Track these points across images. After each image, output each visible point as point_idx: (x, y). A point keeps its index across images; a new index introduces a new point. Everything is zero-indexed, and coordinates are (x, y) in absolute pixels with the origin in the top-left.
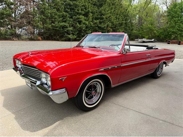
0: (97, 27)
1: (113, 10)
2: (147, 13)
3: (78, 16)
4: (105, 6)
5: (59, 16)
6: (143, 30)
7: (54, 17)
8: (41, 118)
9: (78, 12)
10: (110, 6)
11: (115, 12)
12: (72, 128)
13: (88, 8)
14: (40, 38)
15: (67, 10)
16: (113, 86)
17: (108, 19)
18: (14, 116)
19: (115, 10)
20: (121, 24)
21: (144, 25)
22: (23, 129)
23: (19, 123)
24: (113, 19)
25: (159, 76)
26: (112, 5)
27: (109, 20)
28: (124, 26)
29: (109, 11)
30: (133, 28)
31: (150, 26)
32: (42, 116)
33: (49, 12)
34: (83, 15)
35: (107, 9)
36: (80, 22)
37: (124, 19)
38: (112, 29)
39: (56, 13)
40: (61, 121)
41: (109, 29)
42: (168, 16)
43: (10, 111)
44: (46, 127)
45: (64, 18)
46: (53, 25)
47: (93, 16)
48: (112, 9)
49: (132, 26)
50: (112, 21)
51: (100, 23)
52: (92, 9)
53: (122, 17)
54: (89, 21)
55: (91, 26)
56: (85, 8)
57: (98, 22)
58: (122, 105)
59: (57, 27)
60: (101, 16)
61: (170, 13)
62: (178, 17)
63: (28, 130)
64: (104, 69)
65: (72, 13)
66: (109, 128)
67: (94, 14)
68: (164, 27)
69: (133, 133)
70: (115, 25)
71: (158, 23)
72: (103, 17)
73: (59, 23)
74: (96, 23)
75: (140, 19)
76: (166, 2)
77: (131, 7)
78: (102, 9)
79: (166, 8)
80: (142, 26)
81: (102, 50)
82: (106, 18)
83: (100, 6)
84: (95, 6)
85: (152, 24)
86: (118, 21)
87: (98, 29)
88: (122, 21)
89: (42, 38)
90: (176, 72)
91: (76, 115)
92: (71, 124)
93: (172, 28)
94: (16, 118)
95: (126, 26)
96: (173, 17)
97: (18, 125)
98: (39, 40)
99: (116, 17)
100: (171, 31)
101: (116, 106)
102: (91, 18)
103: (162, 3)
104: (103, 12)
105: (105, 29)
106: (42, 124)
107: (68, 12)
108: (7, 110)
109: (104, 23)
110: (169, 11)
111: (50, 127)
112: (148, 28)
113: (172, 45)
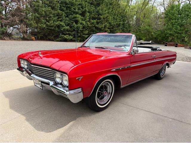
0: (94, 28)
1: (110, 10)
2: (145, 14)
3: (74, 15)
4: (103, 5)
5: (54, 14)
6: (140, 32)
7: (49, 15)
8: (53, 119)
9: (74, 11)
10: (108, 6)
11: (112, 12)
12: (87, 128)
13: (85, 7)
14: (34, 38)
15: (63, 9)
16: (122, 87)
17: (106, 19)
18: (25, 118)
19: (113, 10)
20: (119, 25)
21: (141, 26)
22: (38, 130)
23: (32, 124)
24: (110, 20)
25: (162, 77)
26: (110, 5)
27: (107, 21)
28: (121, 27)
29: (107, 11)
30: (131, 29)
31: (148, 27)
32: (54, 117)
33: (43, 10)
34: (80, 14)
35: (104, 9)
36: (77, 22)
37: (122, 20)
38: (109, 30)
39: (51, 11)
40: (74, 121)
41: (107, 29)
42: (165, 18)
43: (19, 113)
44: (60, 127)
45: (60, 17)
46: (48, 24)
47: (90, 15)
48: (109, 8)
49: (129, 27)
50: (110, 21)
51: (98, 23)
52: (89, 8)
53: (119, 17)
54: (86, 21)
55: (88, 26)
56: (82, 7)
57: (96, 22)
58: (131, 105)
59: (52, 27)
60: (98, 15)
61: (167, 14)
62: (175, 19)
63: (42, 131)
64: (116, 70)
65: (68, 11)
66: (123, 127)
67: (91, 13)
68: (162, 29)
69: (147, 130)
70: (113, 26)
71: (156, 25)
72: (100, 17)
73: (55, 22)
74: (93, 23)
75: (138, 20)
76: (164, 4)
77: (128, 7)
78: (100, 9)
79: (164, 9)
80: (140, 27)
81: (111, 50)
82: (104, 19)
83: (97, 6)
84: (92, 5)
85: (149, 26)
86: (115, 22)
87: (95, 29)
88: (120, 22)
89: (35, 38)
90: (177, 74)
91: (88, 115)
92: (85, 124)
93: (169, 30)
94: (27, 120)
95: (124, 27)
96: (170, 19)
97: (31, 126)
98: (32, 40)
99: (114, 18)
100: (168, 33)
101: (125, 106)
102: (88, 18)
103: (159, 5)
104: (100, 11)
105: (102, 30)
106: (56, 124)
107: (64, 10)
108: (15, 112)
109: (101, 23)
110: (166, 13)
111: (64, 127)
112: (145, 30)
113: (169, 47)
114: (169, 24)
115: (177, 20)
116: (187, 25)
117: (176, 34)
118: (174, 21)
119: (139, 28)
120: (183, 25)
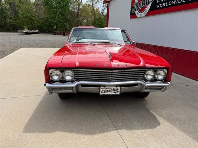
30: (6, 15)
31: (29, 15)
61: (47, 2)
68: (45, 17)
96: (51, 7)
112: (27, 17)
113: (57, 36)
114: (51, 12)
115: (58, 9)
116: (66, 14)
117: (60, 23)
118: (55, 10)
119: (17, 15)
120: (64, 15)
